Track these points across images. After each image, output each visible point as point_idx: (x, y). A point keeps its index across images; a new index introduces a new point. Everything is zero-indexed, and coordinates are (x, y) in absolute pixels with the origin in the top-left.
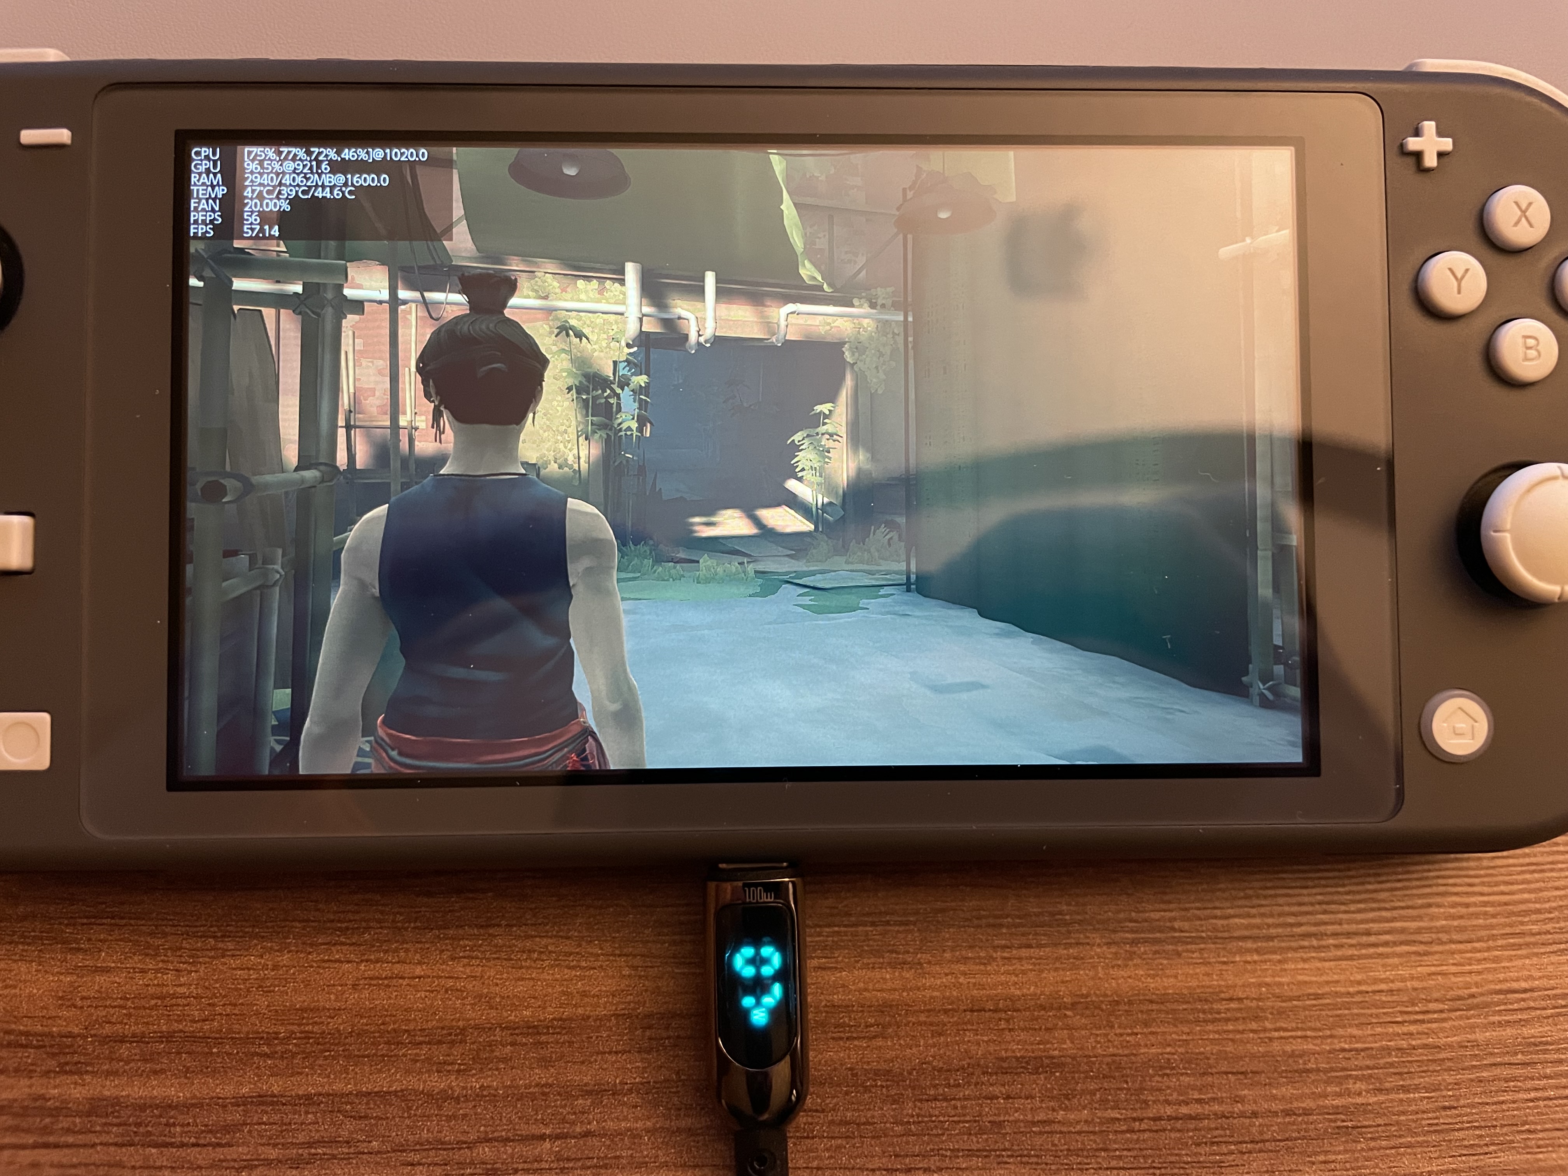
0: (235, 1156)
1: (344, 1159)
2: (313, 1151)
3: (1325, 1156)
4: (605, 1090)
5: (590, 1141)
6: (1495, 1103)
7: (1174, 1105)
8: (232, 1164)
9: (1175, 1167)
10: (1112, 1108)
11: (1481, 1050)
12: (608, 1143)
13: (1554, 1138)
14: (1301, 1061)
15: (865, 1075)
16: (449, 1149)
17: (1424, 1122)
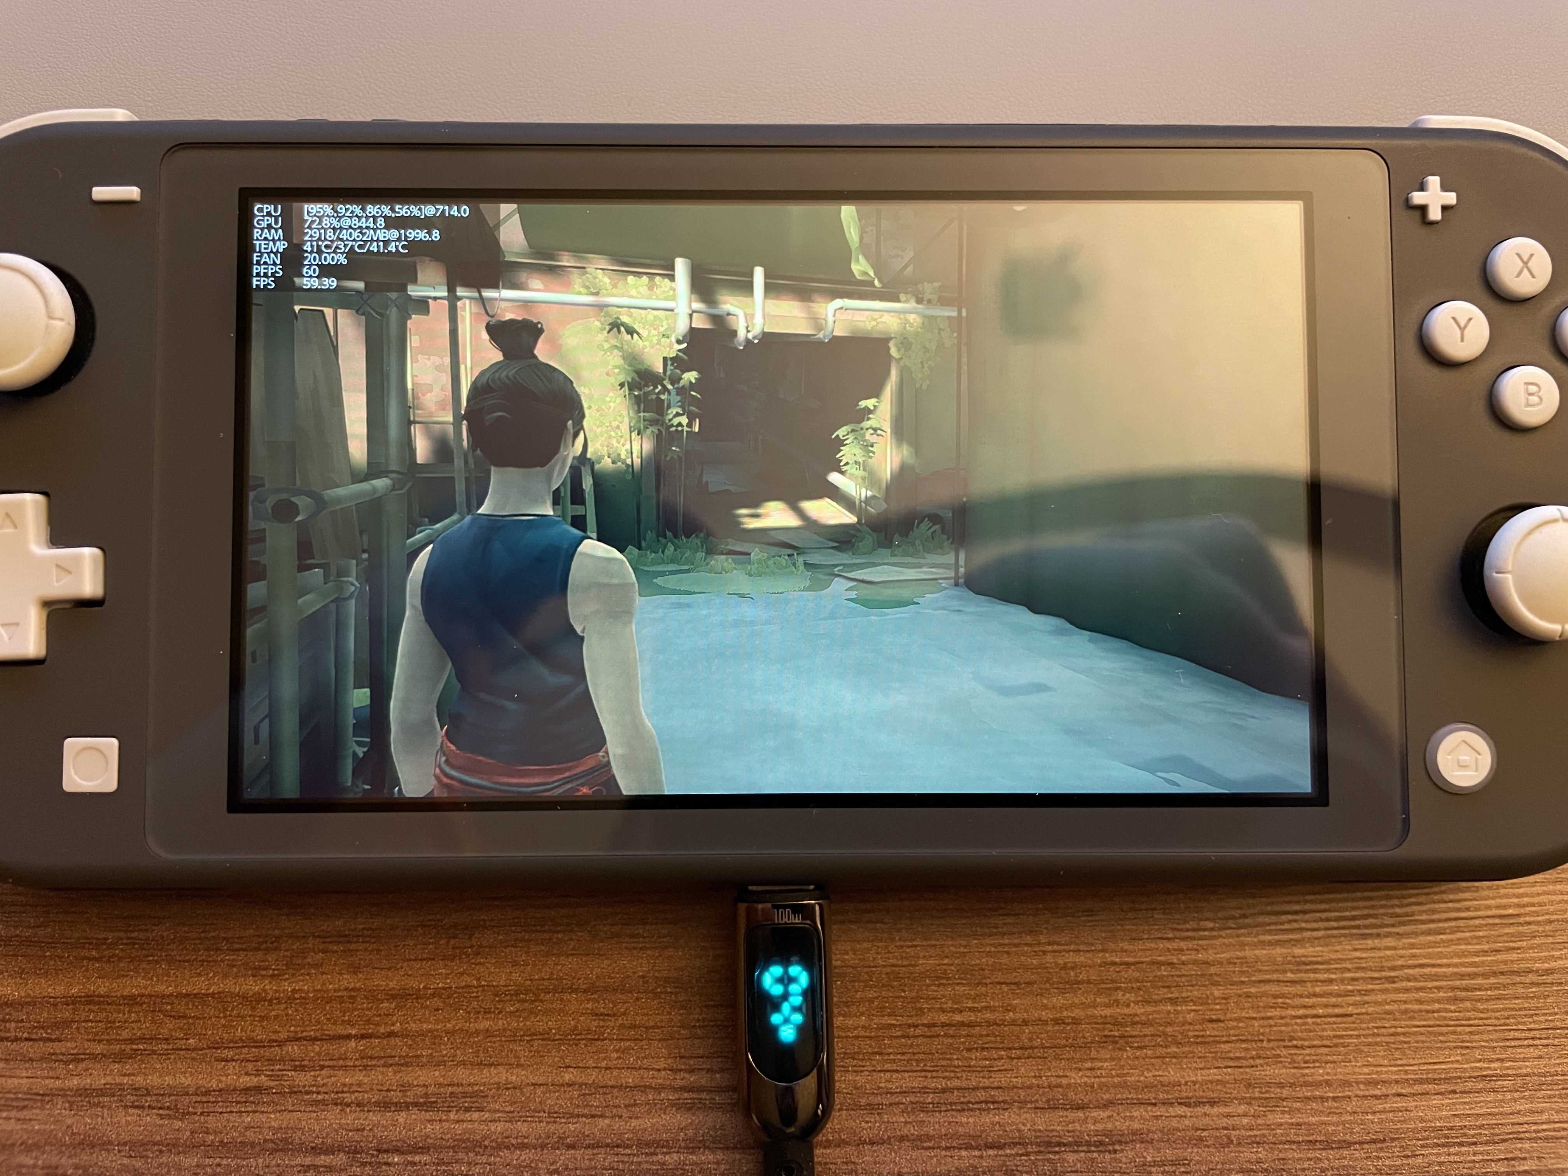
0: (64, 1050)
1: (164, 1054)
2: (134, 1047)
3: (1092, 1063)
4: (410, 995)
5: (392, 1041)
6: (1263, 1018)
7: (949, 1012)
8: (61, 1057)
9: (946, 1071)
10: (889, 1015)
11: (1250, 967)
12: (410, 1043)
13: (1322, 1054)
14: (1072, 974)
15: (656, 983)
16: (260, 1047)
17: (1191, 1034)
